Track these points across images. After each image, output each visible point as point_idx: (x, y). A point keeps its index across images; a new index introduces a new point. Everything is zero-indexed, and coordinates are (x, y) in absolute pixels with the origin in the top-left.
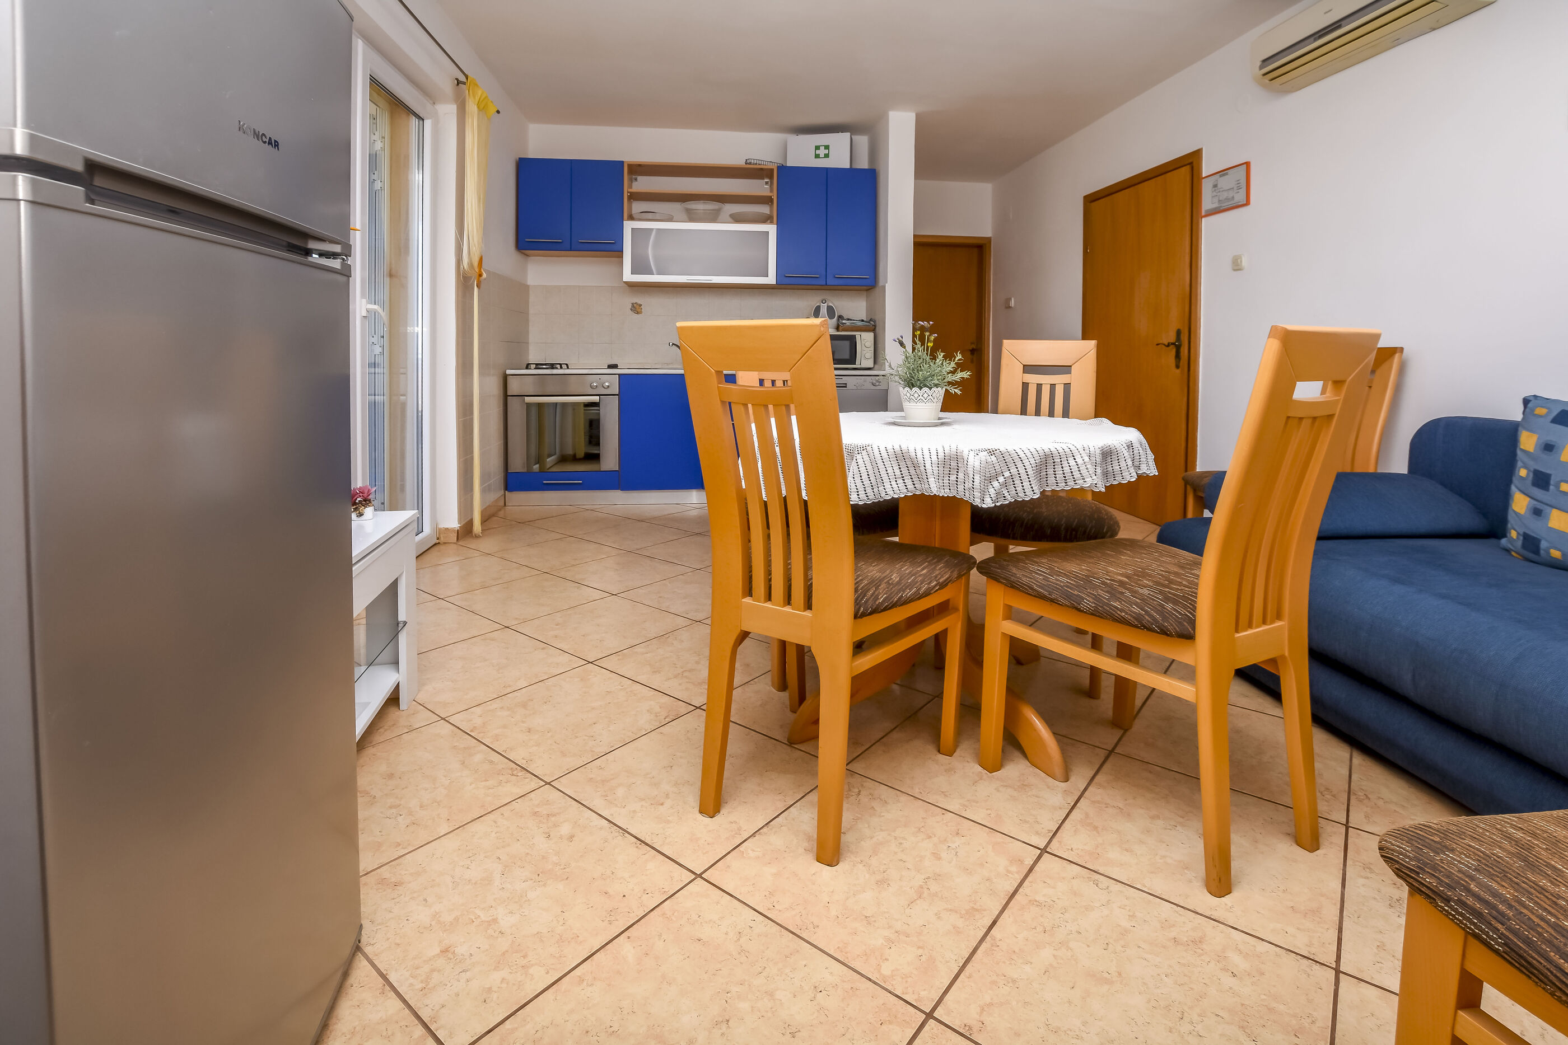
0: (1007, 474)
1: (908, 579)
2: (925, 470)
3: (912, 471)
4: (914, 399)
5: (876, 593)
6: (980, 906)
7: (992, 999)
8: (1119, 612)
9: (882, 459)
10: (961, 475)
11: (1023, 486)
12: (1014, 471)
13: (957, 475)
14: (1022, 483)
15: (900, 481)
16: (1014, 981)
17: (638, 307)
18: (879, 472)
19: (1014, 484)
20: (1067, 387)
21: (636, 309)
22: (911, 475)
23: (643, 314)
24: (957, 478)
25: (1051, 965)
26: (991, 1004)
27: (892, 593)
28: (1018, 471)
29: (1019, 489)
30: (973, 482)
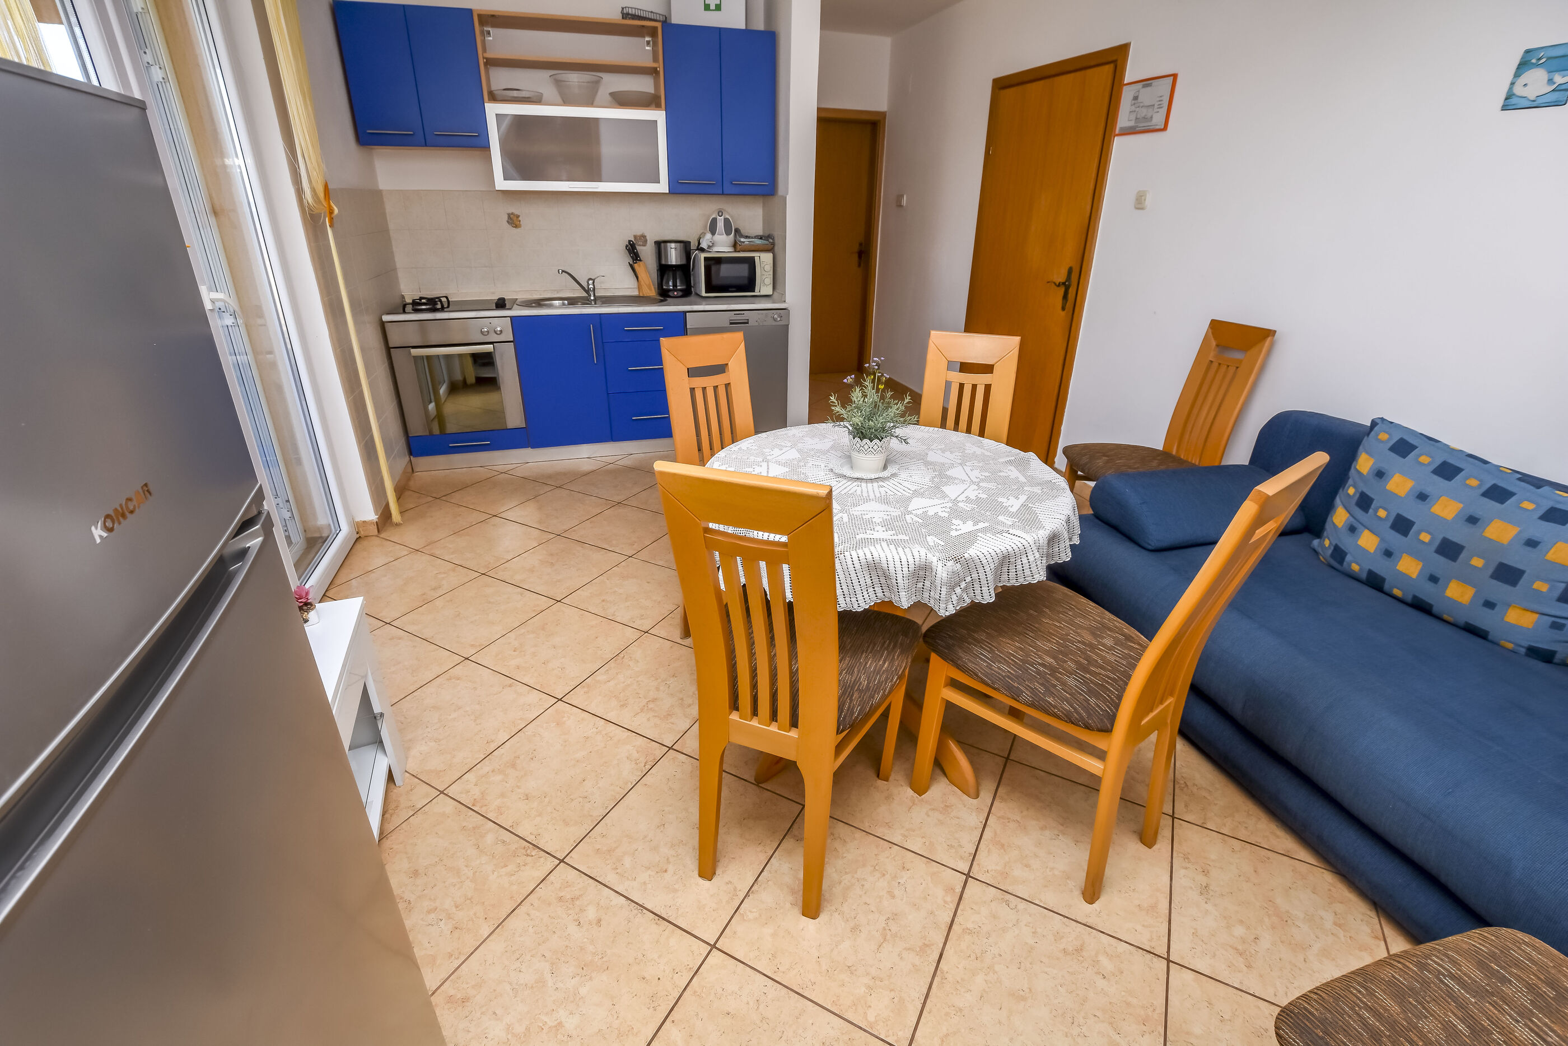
0: (968, 579)
1: (875, 680)
2: (897, 583)
3: (883, 581)
4: (864, 451)
5: (852, 705)
6: (929, 941)
7: (947, 1030)
8: (1052, 709)
9: (855, 570)
10: (927, 583)
11: (981, 591)
12: (975, 575)
13: (924, 583)
14: (981, 587)
15: (871, 590)
16: (961, 1010)
17: (515, 218)
18: (852, 583)
19: (973, 587)
20: (988, 388)
21: (513, 221)
22: (881, 584)
23: (522, 227)
24: (924, 585)
25: (984, 990)
26: (947, 1035)
27: (864, 703)
28: (979, 576)
29: (978, 592)
30: (940, 594)
